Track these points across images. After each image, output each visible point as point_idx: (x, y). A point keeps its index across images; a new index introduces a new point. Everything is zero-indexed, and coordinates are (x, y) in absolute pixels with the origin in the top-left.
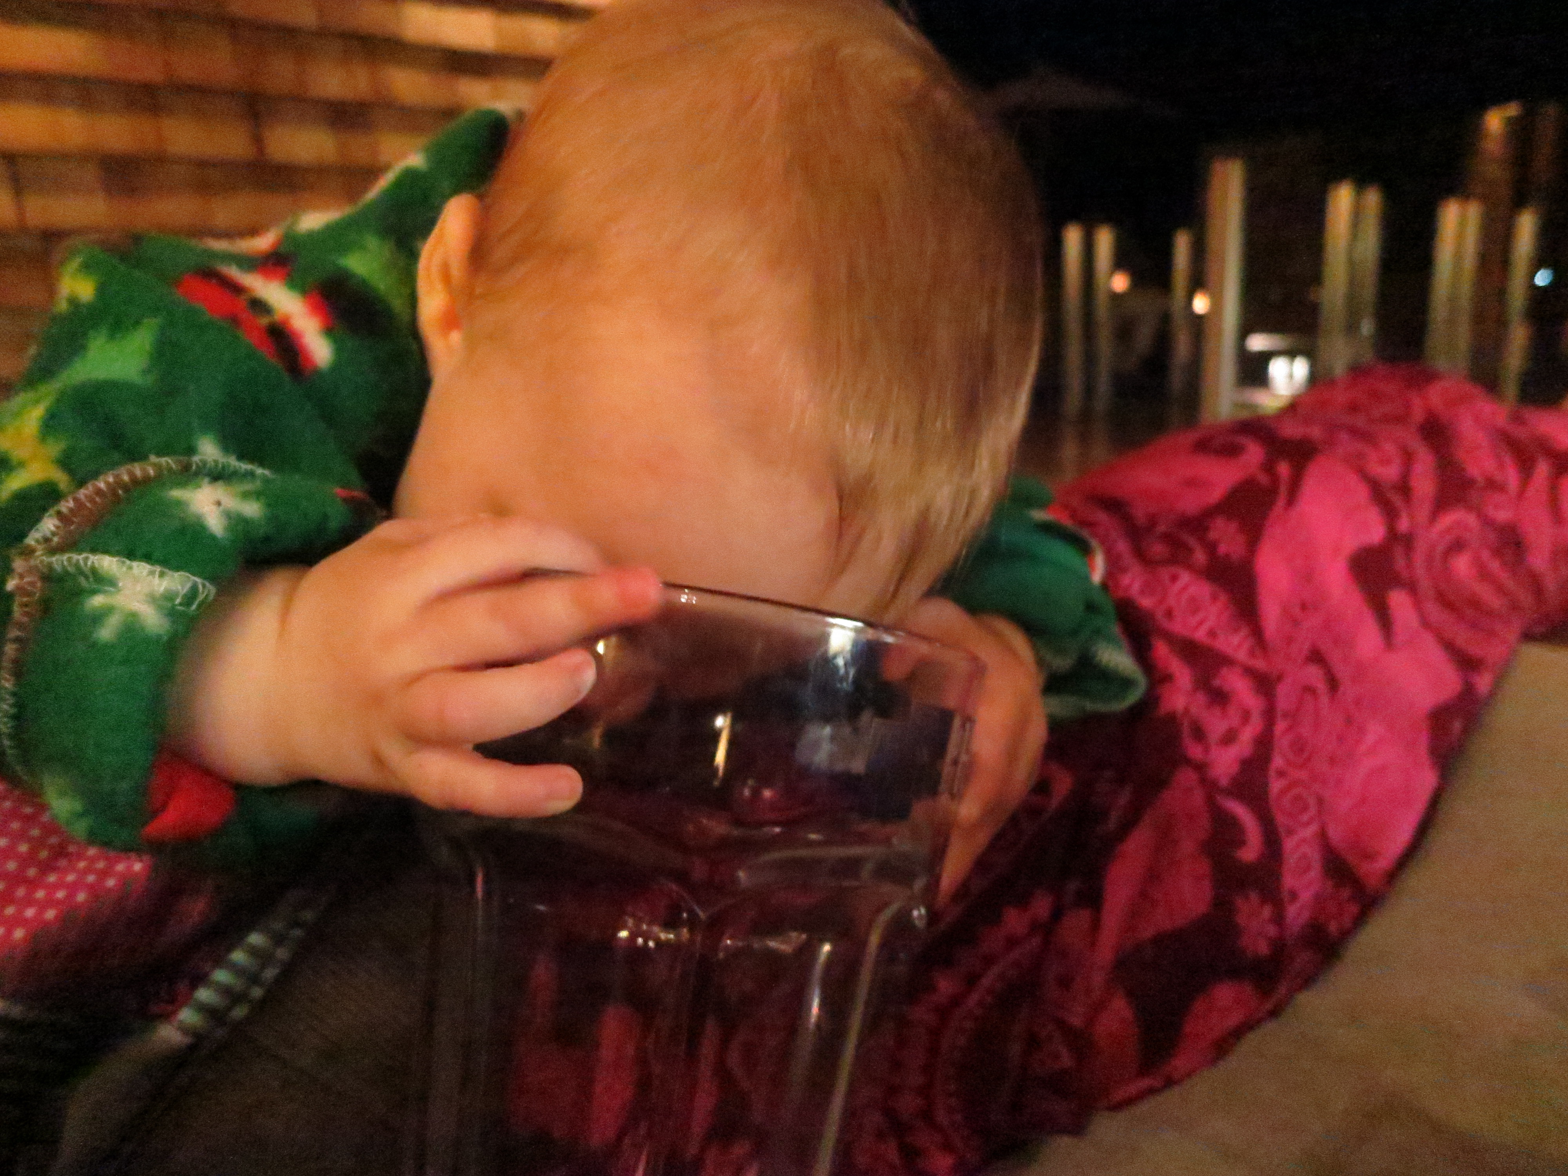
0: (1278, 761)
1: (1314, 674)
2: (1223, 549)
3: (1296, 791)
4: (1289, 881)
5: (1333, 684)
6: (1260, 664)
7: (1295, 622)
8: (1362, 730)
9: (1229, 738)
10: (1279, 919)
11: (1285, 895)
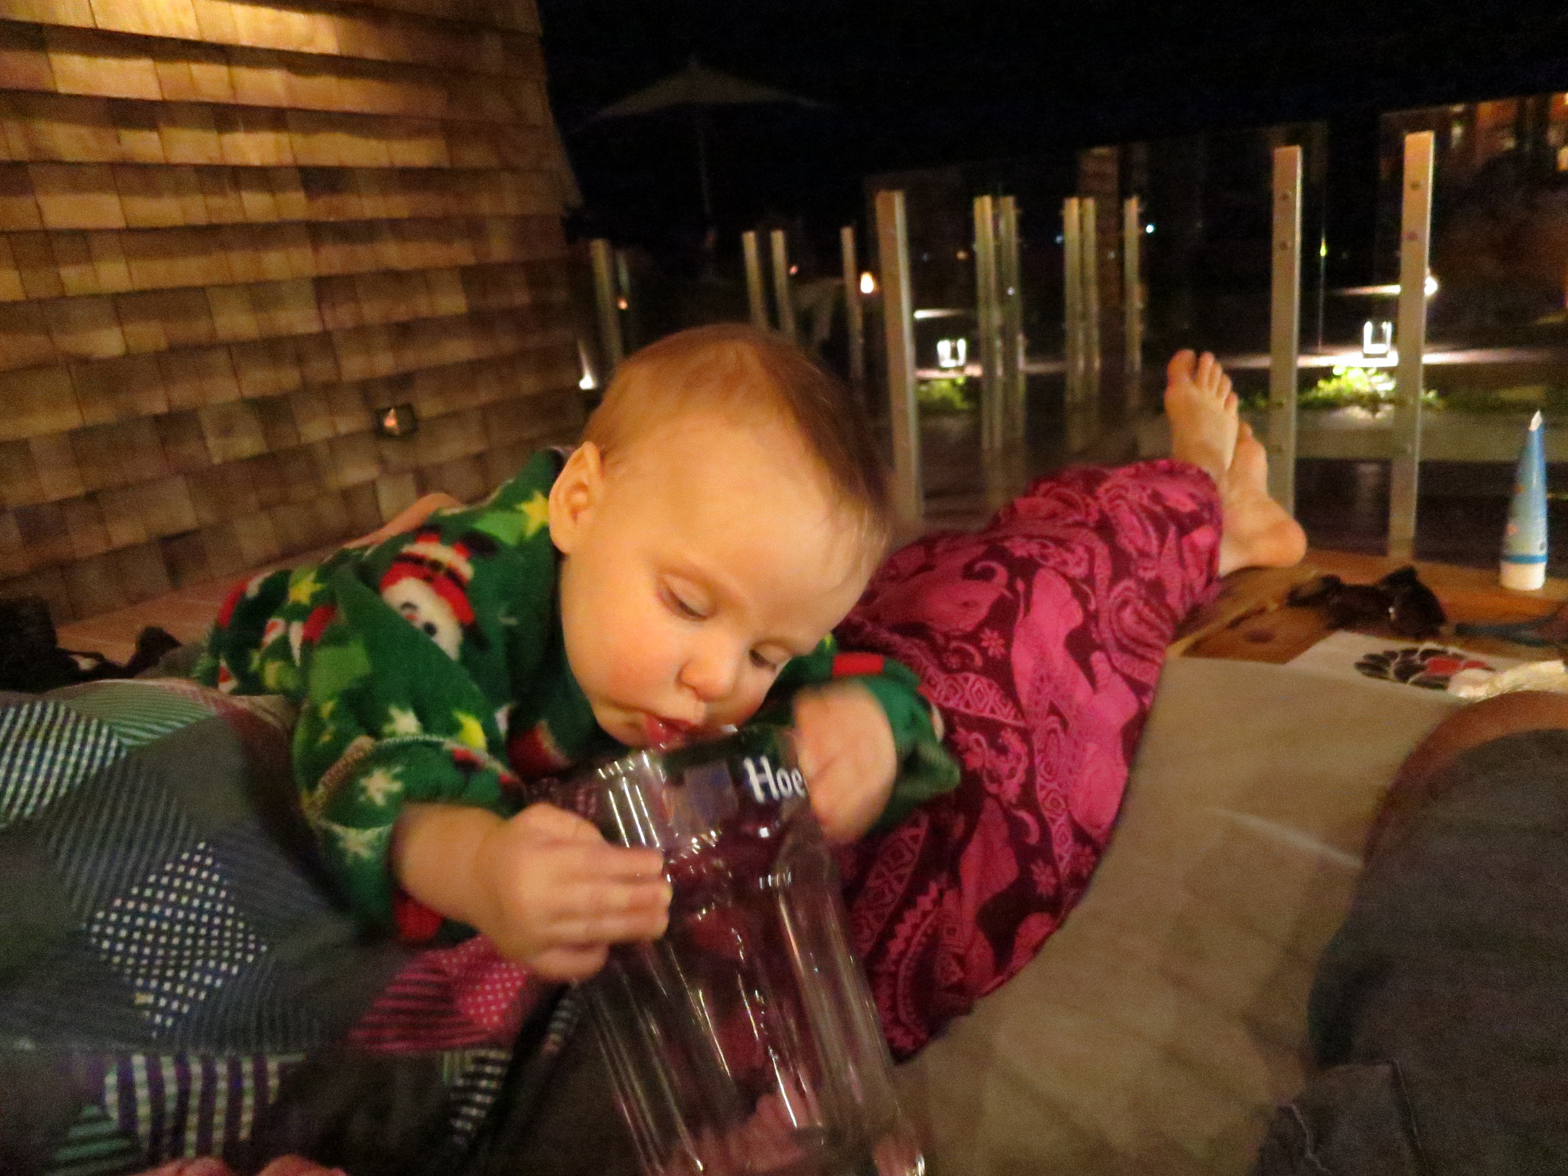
0: (1039, 780)
1: (1053, 722)
2: (991, 652)
3: (1052, 795)
4: (1057, 850)
5: (1065, 724)
6: (1021, 724)
7: (1039, 691)
8: (1084, 750)
9: (1011, 775)
10: (1056, 873)
11: (1057, 858)
